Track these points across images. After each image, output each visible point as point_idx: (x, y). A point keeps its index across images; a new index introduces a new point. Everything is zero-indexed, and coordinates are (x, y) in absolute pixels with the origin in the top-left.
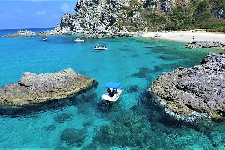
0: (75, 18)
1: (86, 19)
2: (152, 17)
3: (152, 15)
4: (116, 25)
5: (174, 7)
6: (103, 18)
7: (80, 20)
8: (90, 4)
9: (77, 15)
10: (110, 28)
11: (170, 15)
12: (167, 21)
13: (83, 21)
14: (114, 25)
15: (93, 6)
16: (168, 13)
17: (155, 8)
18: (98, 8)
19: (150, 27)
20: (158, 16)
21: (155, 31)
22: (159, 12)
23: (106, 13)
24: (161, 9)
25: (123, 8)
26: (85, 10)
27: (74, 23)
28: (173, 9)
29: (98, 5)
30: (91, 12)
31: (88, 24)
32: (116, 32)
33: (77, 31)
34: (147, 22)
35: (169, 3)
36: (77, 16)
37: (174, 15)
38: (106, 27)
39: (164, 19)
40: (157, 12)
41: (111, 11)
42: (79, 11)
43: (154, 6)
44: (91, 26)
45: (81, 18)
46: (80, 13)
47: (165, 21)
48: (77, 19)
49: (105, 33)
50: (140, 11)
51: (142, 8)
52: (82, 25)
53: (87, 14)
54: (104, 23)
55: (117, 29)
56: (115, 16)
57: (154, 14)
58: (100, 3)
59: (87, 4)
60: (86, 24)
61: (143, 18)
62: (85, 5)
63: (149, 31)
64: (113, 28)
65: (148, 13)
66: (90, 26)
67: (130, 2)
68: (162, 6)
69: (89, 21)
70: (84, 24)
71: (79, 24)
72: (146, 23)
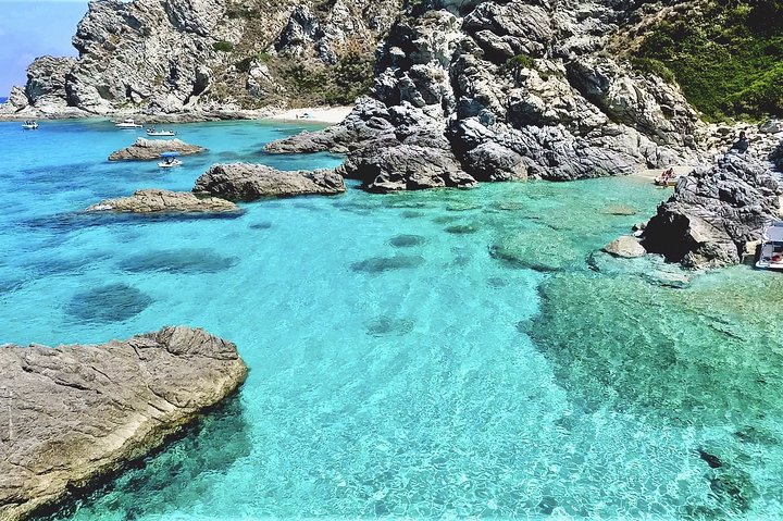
0: (81, 72)
1: (115, 73)
2: (297, 76)
3: (295, 70)
4: (209, 92)
5: (344, 53)
6: (174, 73)
7: (97, 77)
8: (123, 30)
9: (87, 62)
10: (194, 99)
11: (336, 70)
12: (331, 86)
13: (106, 81)
14: (206, 93)
15: (133, 36)
16: (332, 66)
17: (302, 54)
18: (147, 45)
19: (293, 97)
20: (309, 73)
21: (304, 106)
22: (313, 65)
23: (182, 62)
24: (314, 56)
25: (222, 46)
26: (110, 49)
27: (80, 85)
28: (340, 57)
29: (146, 33)
30: (128, 54)
31: (124, 89)
32: (211, 109)
33: (90, 108)
34: (286, 85)
35: (332, 43)
36: (88, 66)
37: (342, 71)
38: (183, 97)
39: (322, 79)
40: (306, 63)
41: (192, 58)
42: (90, 49)
43: (300, 49)
44: (133, 94)
45: (101, 70)
46: (94, 57)
47: (325, 84)
48: (85, 74)
49: (186, 111)
50: (266, 59)
51: (272, 51)
52: (105, 92)
53: (115, 61)
54: (177, 87)
55: (213, 103)
56: (204, 70)
57: (301, 68)
58: (153, 29)
59: (111, 31)
60: (118, 89)
61: (274, 76)
62: (106, 34)
63: (290, 106)
64: (202, 99)
65: (285, 66)
66: (128, 94)
67: (241, 31)
68: (317, 48)
69: (126, 82)
70: (111, 90)
71: (94, 89)
72: (282, 88)
